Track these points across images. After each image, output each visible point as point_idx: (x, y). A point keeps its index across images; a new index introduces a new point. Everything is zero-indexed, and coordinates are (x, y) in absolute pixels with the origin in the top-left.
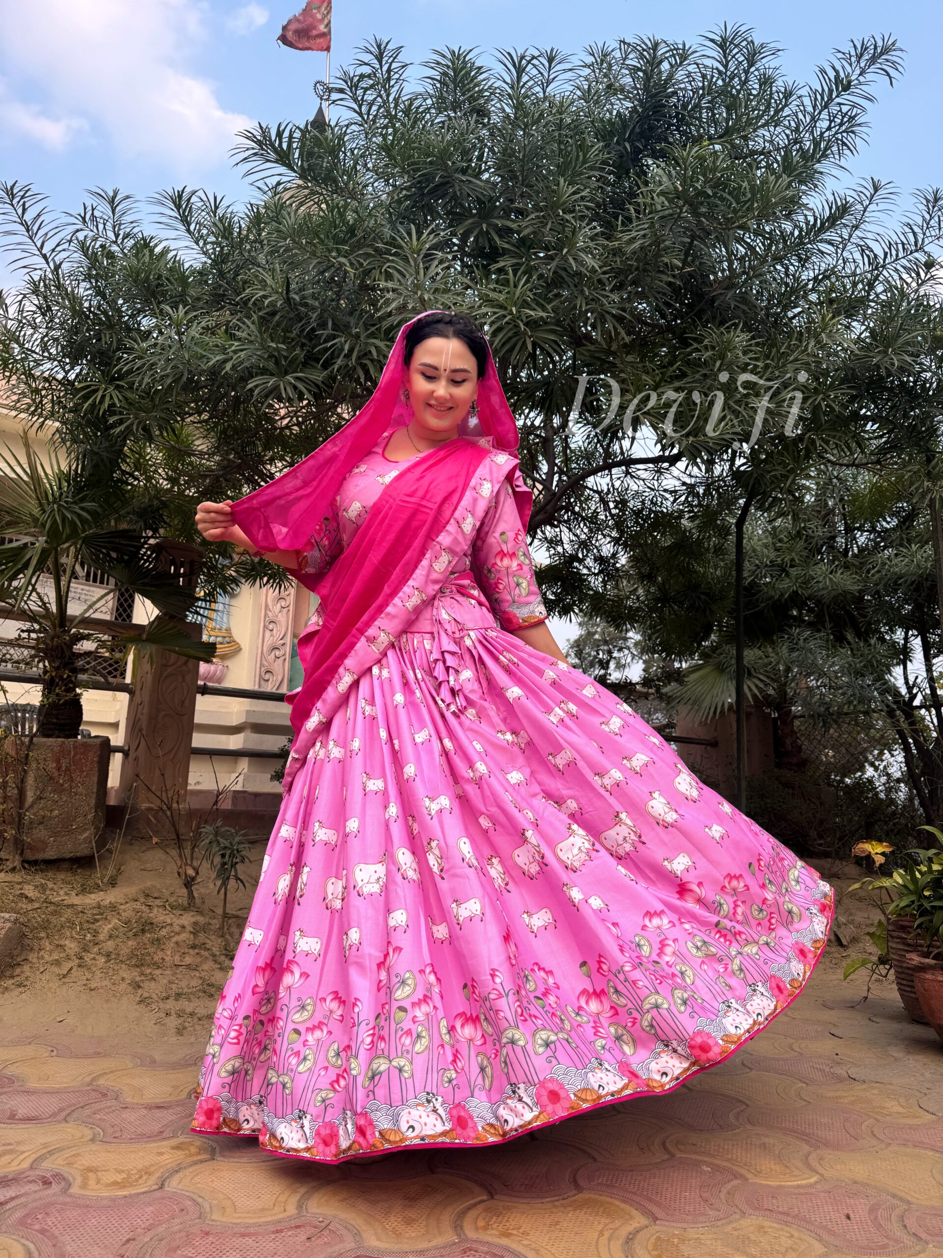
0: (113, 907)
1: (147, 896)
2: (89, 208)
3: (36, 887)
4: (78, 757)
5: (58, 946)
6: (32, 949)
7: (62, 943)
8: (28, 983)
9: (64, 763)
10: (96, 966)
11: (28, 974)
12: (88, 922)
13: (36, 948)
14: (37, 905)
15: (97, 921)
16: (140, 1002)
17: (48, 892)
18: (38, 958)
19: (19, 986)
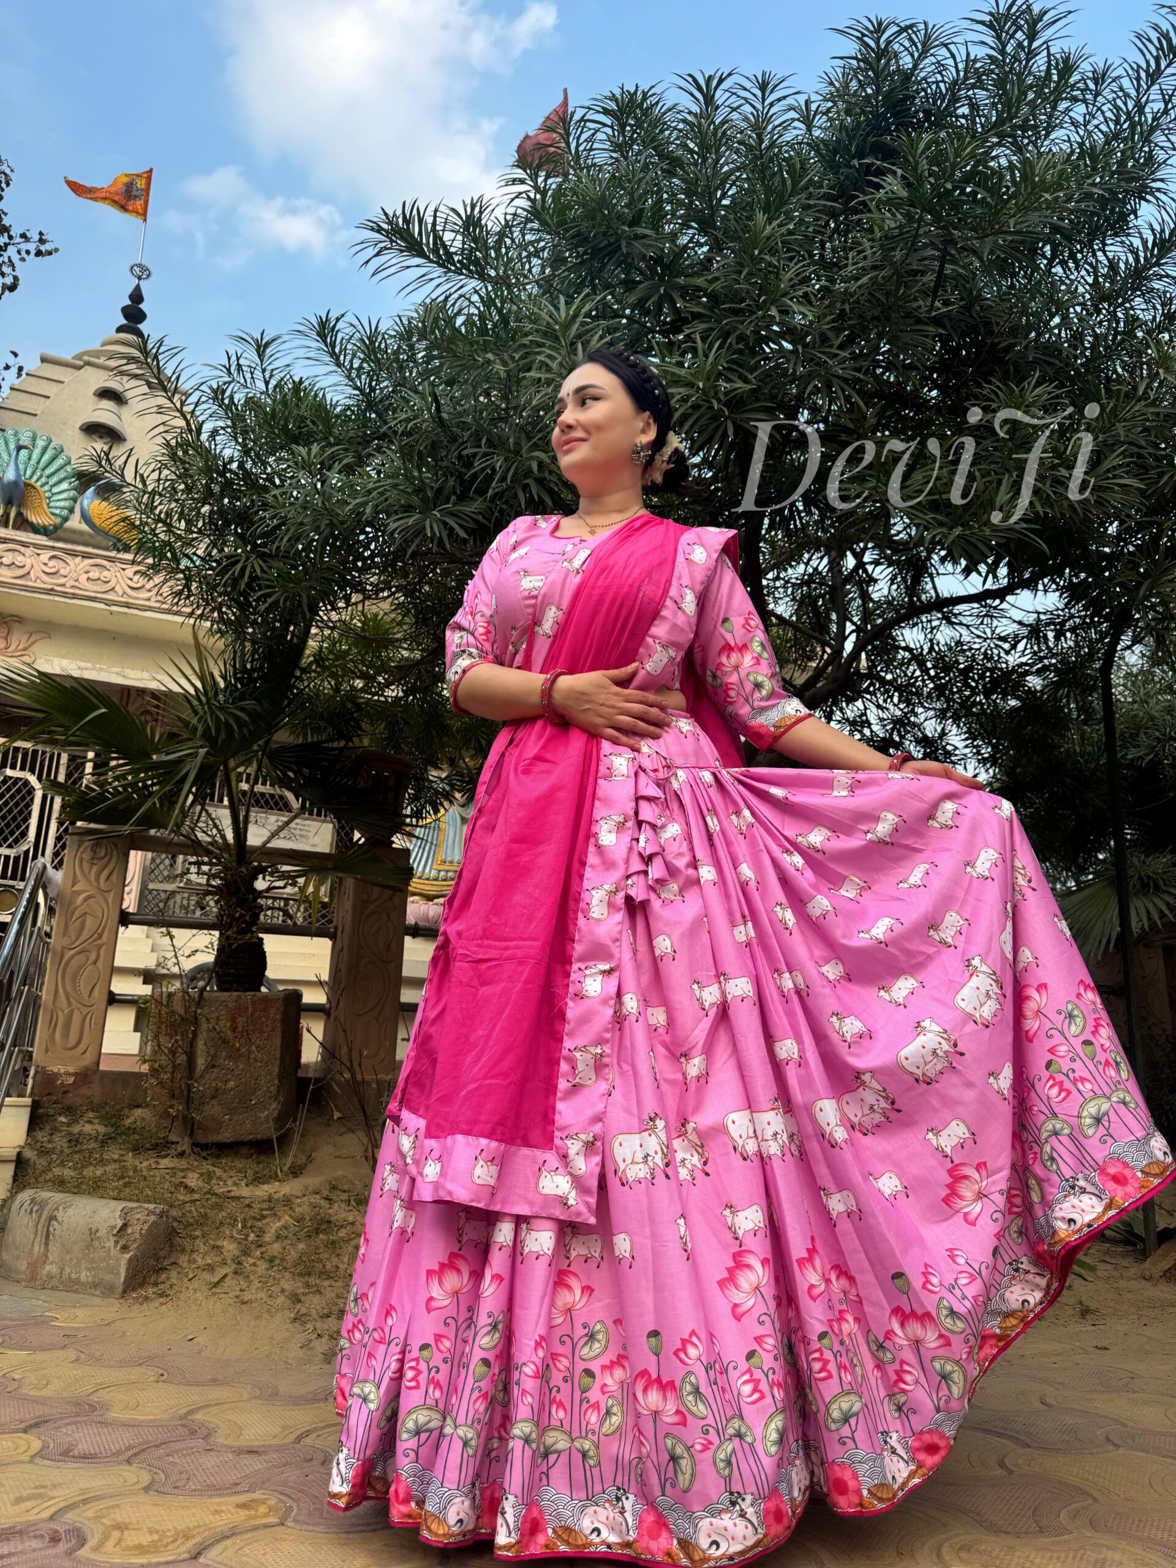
0: (287, 1201)
1: (334, 1188)
2: (234, 358)
3: (202, 1174)
4: (257, 1015)
5: (214, 1247)
6: (183, 1250)
7: (219, 1243)
8: (171, 1292)
9: (241, 1022)
10: (255, 1273)
11: (174, 1281)
12: (254, 1218)
13: (188, 1248)
14: (197, 1196)
15: (264, 1217)
16: (295, 1320)
17: (214, 1181)
18: (189, 1262)
19: (161, 1295)
